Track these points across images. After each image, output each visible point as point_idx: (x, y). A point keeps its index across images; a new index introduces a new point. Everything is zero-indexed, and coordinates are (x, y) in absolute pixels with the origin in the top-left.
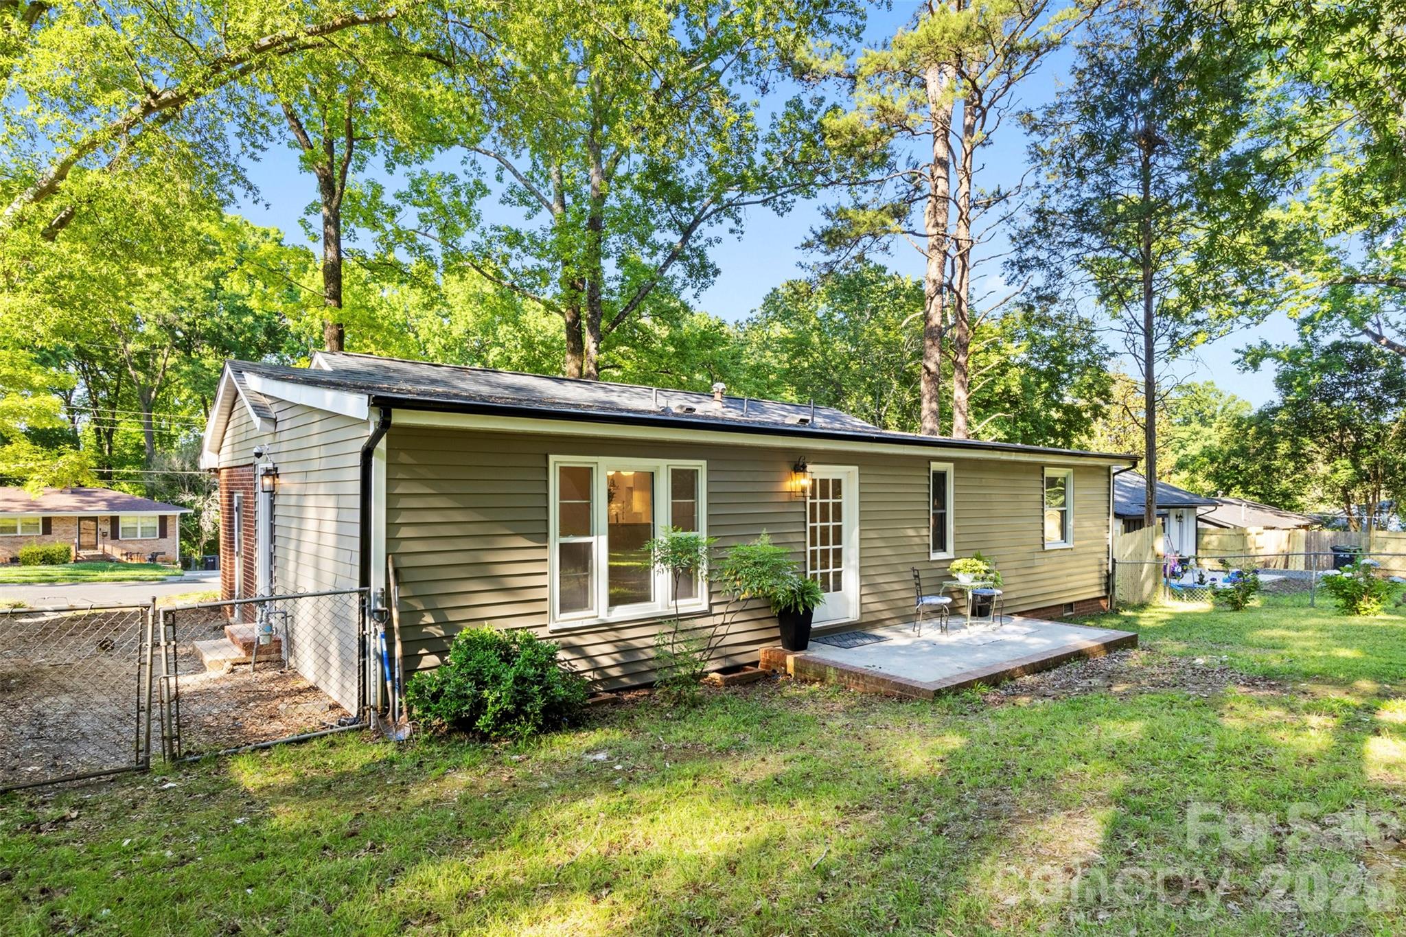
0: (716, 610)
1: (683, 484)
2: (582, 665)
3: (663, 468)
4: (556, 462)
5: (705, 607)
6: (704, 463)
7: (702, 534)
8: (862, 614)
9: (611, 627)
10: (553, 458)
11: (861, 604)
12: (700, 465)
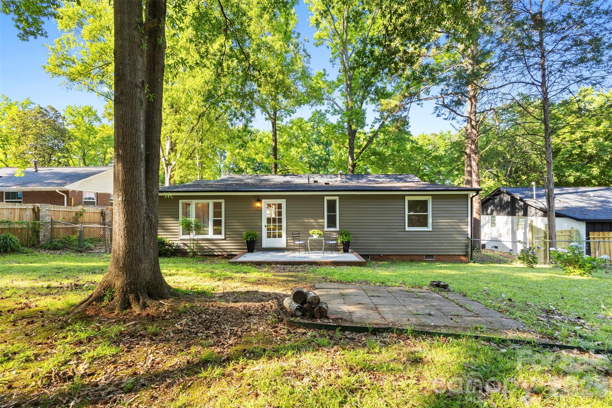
0: (228, 239)
1: (217, 206)
2: (186, 248)
3: (211, 202)
4: (181, 201)
5: (223, 238)
6: (224, 200)
7: (223, 219)
8: (287, 246)
9: (194, 240)
10: (180, 201)
11: (287, 243)
12: (223, 201)
